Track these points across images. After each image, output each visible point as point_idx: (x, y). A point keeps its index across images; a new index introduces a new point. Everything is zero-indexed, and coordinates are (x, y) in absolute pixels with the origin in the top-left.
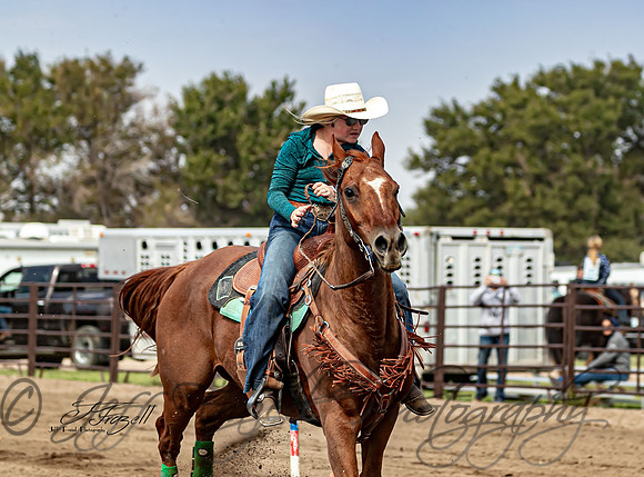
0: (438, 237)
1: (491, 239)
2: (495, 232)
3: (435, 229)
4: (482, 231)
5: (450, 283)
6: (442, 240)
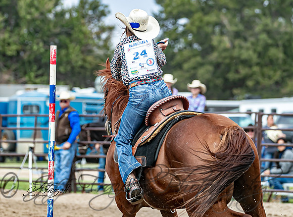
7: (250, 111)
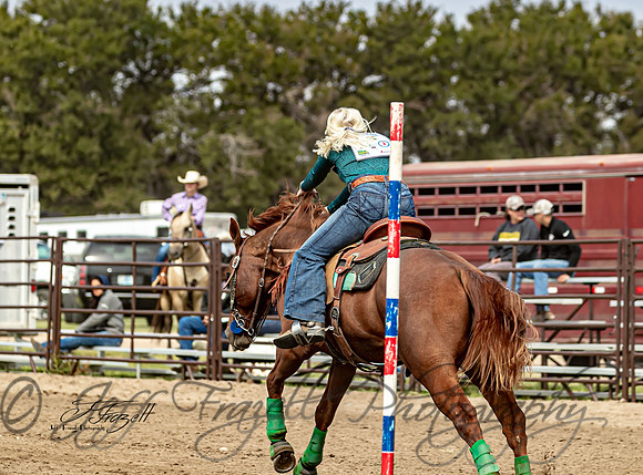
7: (46, 234)
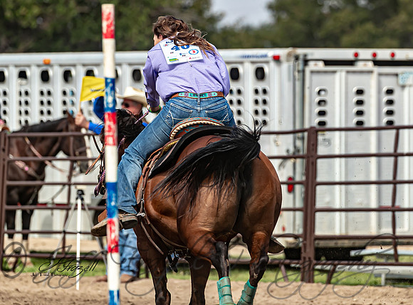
0: (306, 62)
1: (378, 63)
2: (384, 54)
3: (300, 51)
4: (365, 53)
5: (322, 123)
6: (312, 66)
